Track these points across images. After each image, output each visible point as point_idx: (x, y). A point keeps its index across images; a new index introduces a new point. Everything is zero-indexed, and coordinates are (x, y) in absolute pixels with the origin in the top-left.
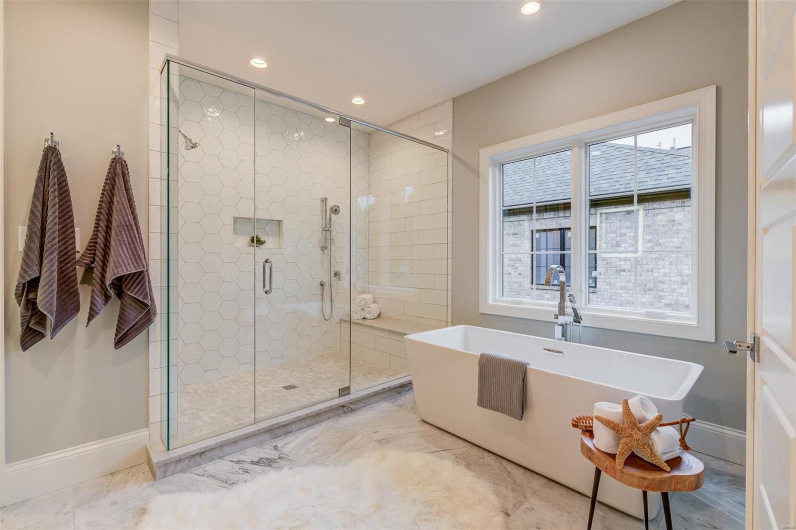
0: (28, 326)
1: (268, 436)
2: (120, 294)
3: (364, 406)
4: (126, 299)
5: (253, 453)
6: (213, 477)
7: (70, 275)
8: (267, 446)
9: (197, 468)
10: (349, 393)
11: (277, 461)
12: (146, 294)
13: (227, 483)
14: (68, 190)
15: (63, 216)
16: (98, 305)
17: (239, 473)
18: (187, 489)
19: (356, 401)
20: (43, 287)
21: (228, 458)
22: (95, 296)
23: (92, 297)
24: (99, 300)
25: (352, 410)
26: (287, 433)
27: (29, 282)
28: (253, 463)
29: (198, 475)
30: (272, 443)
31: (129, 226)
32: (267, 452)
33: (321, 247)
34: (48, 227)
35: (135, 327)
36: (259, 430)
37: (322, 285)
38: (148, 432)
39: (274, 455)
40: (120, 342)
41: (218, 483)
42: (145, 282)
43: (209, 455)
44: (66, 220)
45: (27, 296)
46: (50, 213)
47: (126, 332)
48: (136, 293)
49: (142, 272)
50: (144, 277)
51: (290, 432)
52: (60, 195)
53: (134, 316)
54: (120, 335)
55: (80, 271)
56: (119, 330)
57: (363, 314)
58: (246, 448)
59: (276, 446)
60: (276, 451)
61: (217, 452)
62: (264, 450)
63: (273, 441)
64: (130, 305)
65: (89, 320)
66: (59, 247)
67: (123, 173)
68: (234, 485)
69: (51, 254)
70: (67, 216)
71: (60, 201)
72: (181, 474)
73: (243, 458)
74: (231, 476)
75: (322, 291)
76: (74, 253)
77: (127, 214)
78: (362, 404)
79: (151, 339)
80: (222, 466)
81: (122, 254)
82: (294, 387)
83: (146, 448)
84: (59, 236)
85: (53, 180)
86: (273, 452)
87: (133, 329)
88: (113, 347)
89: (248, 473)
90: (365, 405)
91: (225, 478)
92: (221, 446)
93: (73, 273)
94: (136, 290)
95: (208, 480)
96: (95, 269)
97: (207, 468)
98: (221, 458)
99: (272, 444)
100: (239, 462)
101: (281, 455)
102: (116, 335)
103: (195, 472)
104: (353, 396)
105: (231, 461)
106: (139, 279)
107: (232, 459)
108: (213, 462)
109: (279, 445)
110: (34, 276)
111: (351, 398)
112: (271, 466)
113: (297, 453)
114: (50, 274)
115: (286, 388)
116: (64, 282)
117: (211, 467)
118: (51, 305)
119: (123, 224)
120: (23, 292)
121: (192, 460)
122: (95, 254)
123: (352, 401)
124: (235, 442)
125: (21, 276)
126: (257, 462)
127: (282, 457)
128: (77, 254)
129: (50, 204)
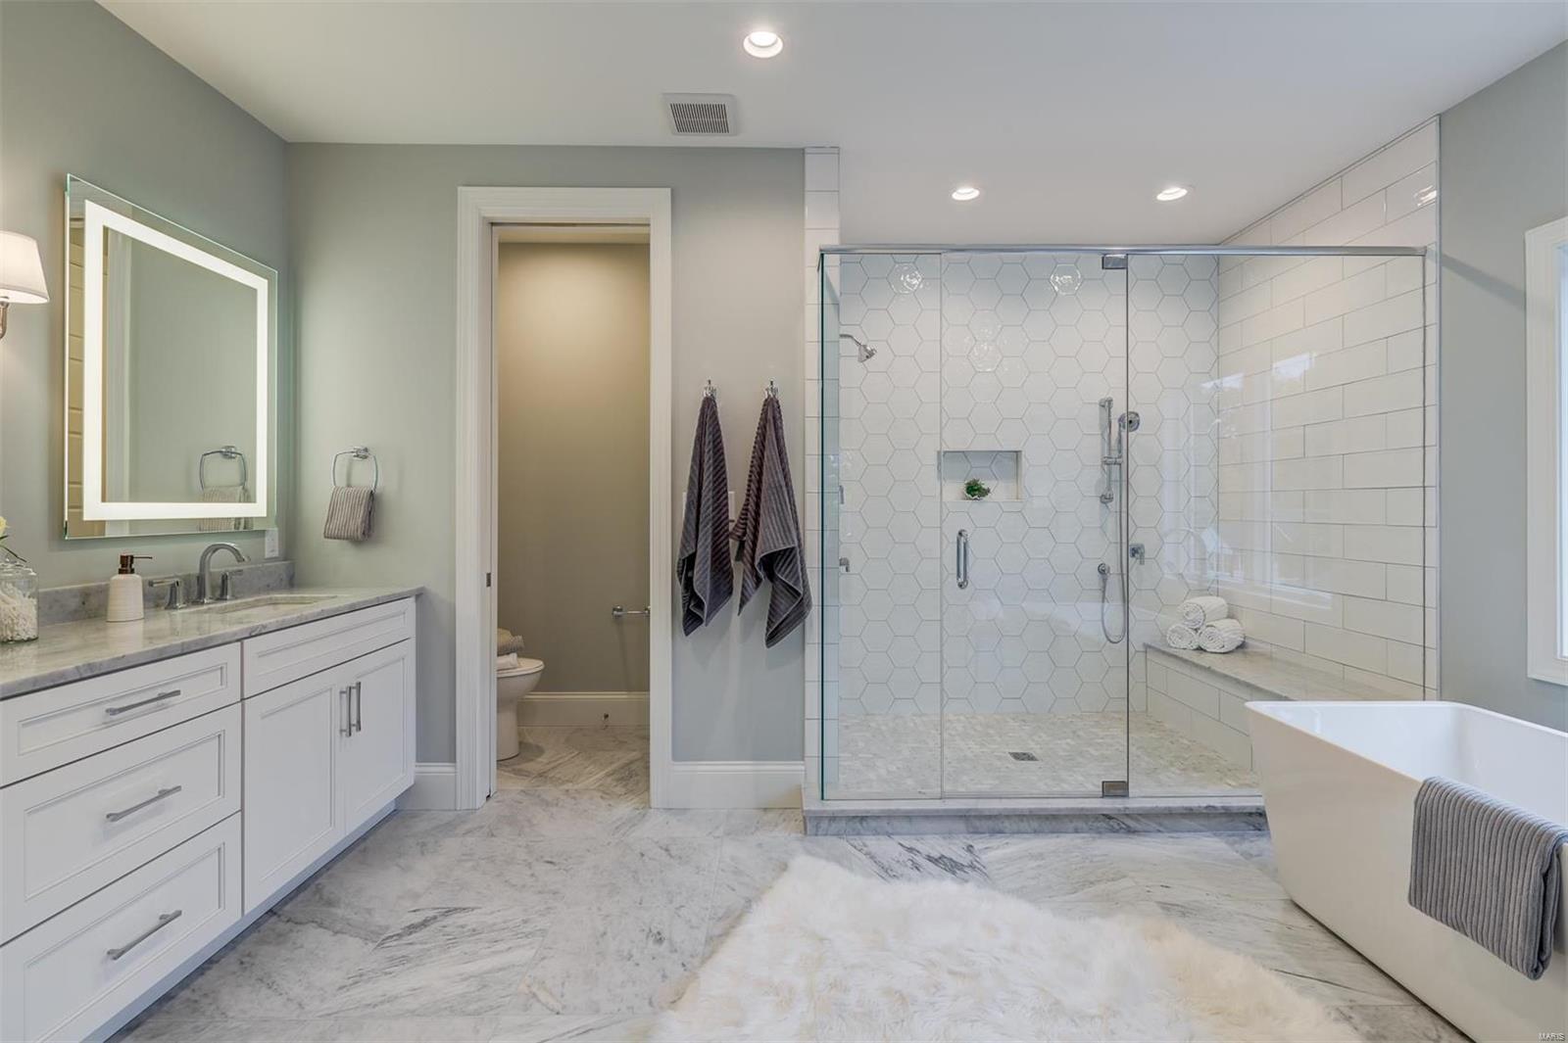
0: (689, 609)
1: (961, 825)
2: (771, 577)
3: (1159, 831)
4: (777, 583)
5: (934, 845)
6: (872, 858)
7: (723, 550)
8: (957, 842)
9: (857, 837)
10: (1125, 796)
11: (966, 870)
12: (798, 578)
13: (887, 872)
14: (722, 448)
15: (717, 480)
16: (748, 588)
17: (906, 866)
18: (839, 860)
19: (1140, 815)
20: (699, 563)
21: (897, 838)
22: (746, 579)
23: (744, 579)
24: (751, 583)
25: (1130, 831)
26: (995, 832)
27: (687, 558)
28: (930, 858)
29: (855, 847)
30: (965, 838)
31: (779, 489)
32: (955, 850)
33: (1101, 497)
34: (704, 494)
35: (787, 621)
36: (945, 810)
37: (1103, 571)
38: (803, 768)
39: (964, 858)
40: (772, 637)
41: (875, 868)
42: (796, 563)
43: (873, 824)
44: (719, 484)
45: (686, 574)
46: (705, 478)
47: (778, 626)
48: (787, 576)
49: (793, 549)
50: (795, 556)
51: (1001, 832)
52: (715, 454)
53: (786, 607)
54: (771, 630)
55: (733, 545)
56: (770, 623)
57: (1197, 641)
58: (926, 834)
59: (971, 846)
60: (968, 854)
61: (884, 823)
62: (951, 846)
63: (968, 836)
64: (782, 592)
65: (741, 606)
66: (714, 517)
67: (774, 418)
68: (895, 879)
69: (705, 526)
70: (720, 480)
71: (715, 461)
72: (834, 838)
73: (918, 846)
74: (895, 866)
75: (1102, 584)
76: (727, 524)
77: (776, 473)
78: (1154, 826)
79: (807, 640)
80: (888, 848)
81: (771, 526)
82: (1031, 758)
83: (800, 789)
84: (713, 504)
85: (708, 438)
86: (964, 853)
87: (784, 624)
88: (765, 645)
89: (918, 870)
90: (1161, 829)
91: (886, 865)
92: (890, 816)
93: (726, 548)
94: (786, 573)
95: (867, 860)
96: (746, 544)
97: (868, 843)
98: (889, 835)
99: (965, 841)
100: (910, 850)
101: (975, 863)
102: (768, 630)
103: (852, 842)
104: (1133, 803)
105: (901, 845)
106: (789, 560)
107: (904, 844)
108: (878, 837)
109: (976, 847)
110: (691, 552)
111: (1128, 806)
112: (954, 873)
113: (1000, 869)
114: (705, 549)
115: (1017, 756)
116: (718, 559)
117: (874, 843)
118: (705, 586)
119: (773, 486)
120: (683, 567)
121: (851, 823)
122: (746, 524)
123: (1127, 812)
124: (909, 816)
125: (682, 553)
126: (936, 860)
127: (975, 867)
128: (730, 524)
129: (705, 467)
